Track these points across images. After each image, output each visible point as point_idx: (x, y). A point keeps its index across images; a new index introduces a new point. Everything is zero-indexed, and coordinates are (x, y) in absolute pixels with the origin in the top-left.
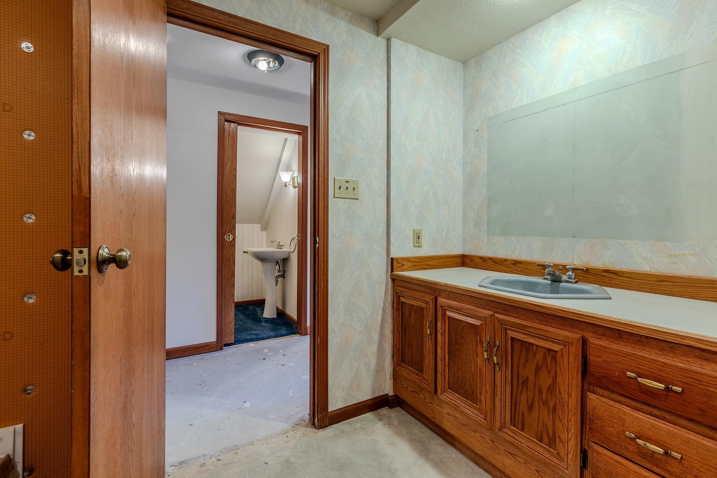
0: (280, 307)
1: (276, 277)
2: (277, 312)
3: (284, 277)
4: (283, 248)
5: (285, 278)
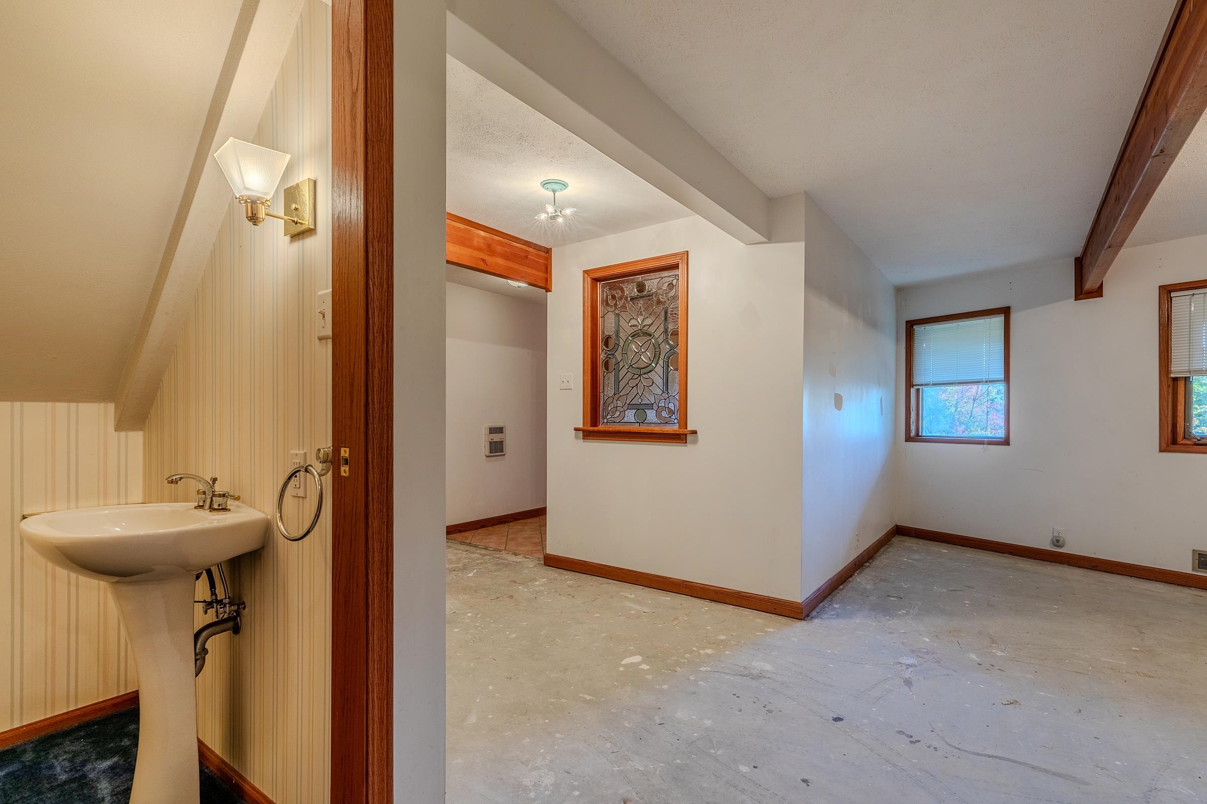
0: (216, 745)
1: (197, 636)
2: (202, 772)
3: (236, 630)
4: (230, 503)
5: (246, 629)
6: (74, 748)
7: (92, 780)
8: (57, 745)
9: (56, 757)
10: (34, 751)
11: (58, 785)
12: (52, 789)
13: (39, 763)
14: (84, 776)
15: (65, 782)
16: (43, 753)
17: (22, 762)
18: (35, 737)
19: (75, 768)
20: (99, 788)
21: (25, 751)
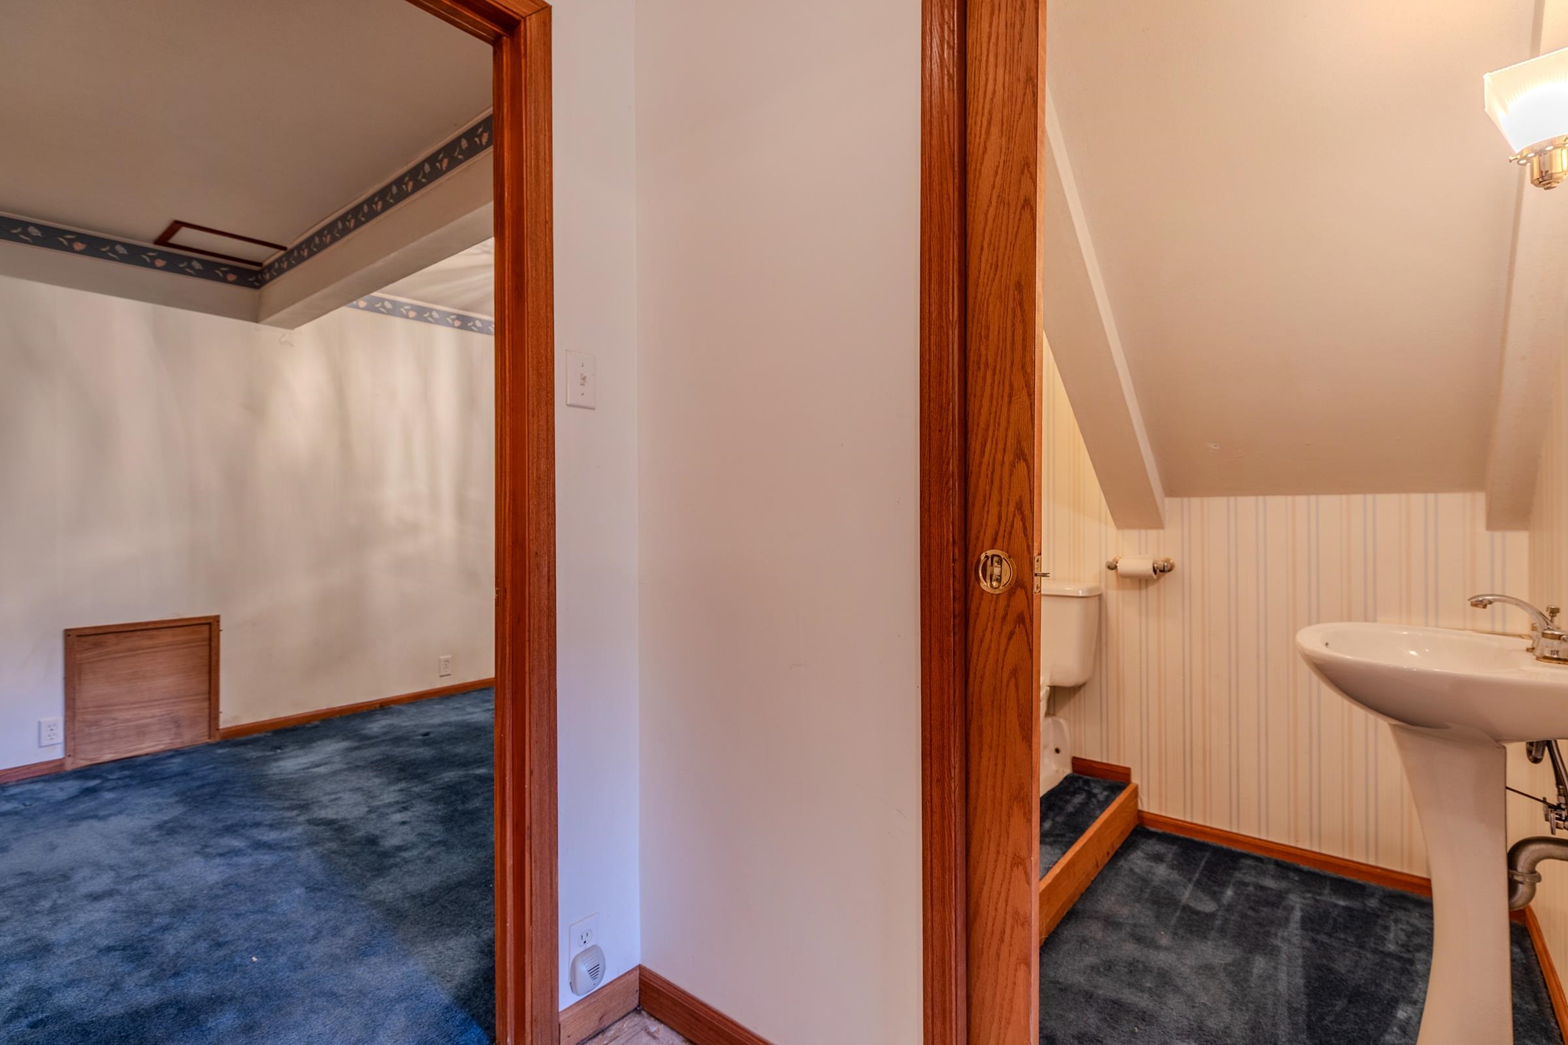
6: (1419, 925)
7: (1416, 972)
8: (1406, 909)
9: (1396, 921)
10: (1381, 901)
11: (1382, 952)
12: (1375, 951)
13: (1378, 916)
14: (1411, 962)
15: (1390, 955)
16: (1387, 908)
17: (1365, 905)
18: (1389, 888)
19: (1408, 946)
20: (1419, 986)
21: (1372, 895)
